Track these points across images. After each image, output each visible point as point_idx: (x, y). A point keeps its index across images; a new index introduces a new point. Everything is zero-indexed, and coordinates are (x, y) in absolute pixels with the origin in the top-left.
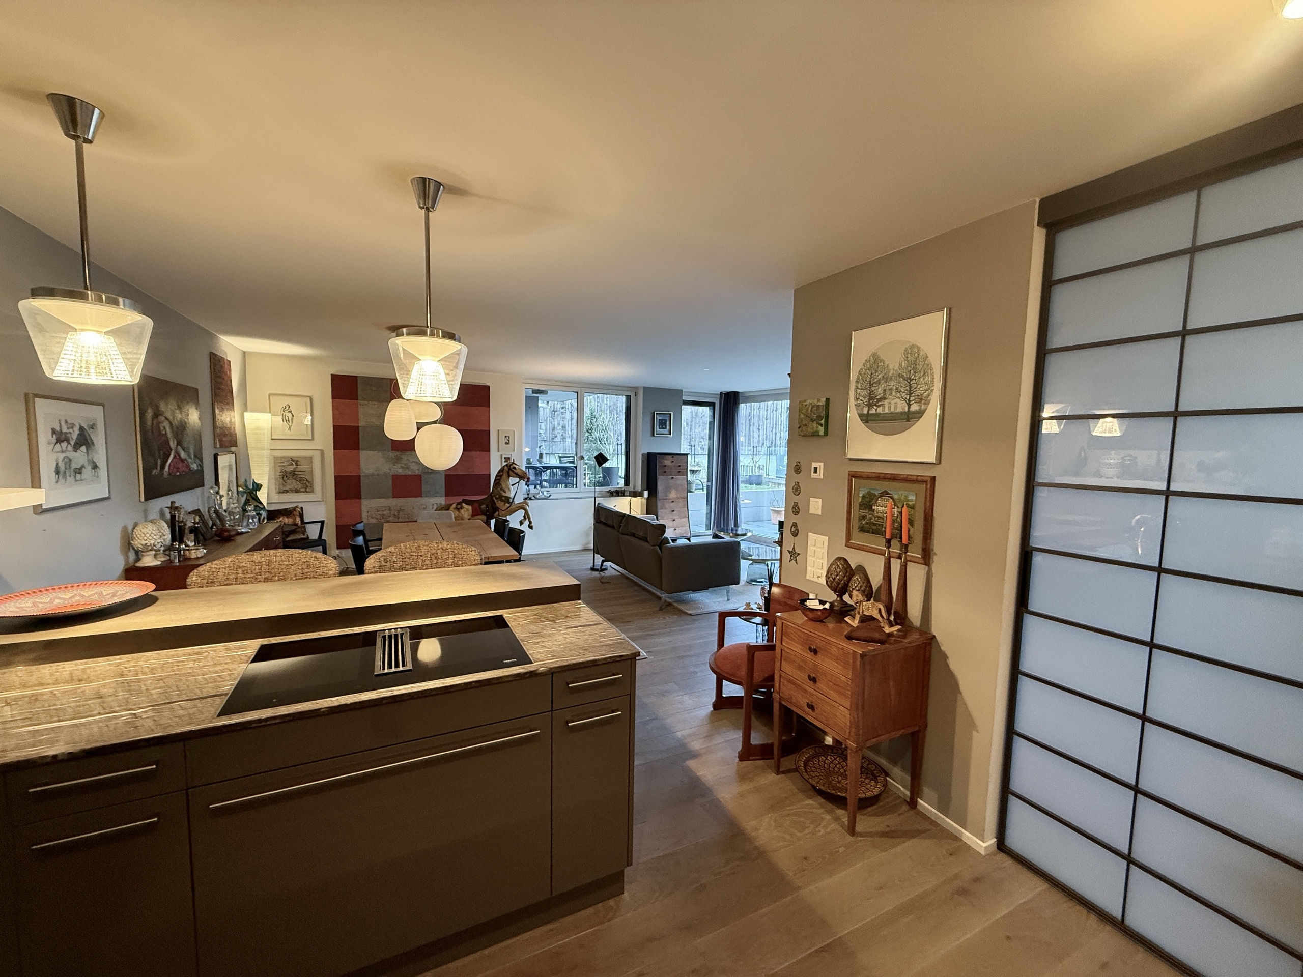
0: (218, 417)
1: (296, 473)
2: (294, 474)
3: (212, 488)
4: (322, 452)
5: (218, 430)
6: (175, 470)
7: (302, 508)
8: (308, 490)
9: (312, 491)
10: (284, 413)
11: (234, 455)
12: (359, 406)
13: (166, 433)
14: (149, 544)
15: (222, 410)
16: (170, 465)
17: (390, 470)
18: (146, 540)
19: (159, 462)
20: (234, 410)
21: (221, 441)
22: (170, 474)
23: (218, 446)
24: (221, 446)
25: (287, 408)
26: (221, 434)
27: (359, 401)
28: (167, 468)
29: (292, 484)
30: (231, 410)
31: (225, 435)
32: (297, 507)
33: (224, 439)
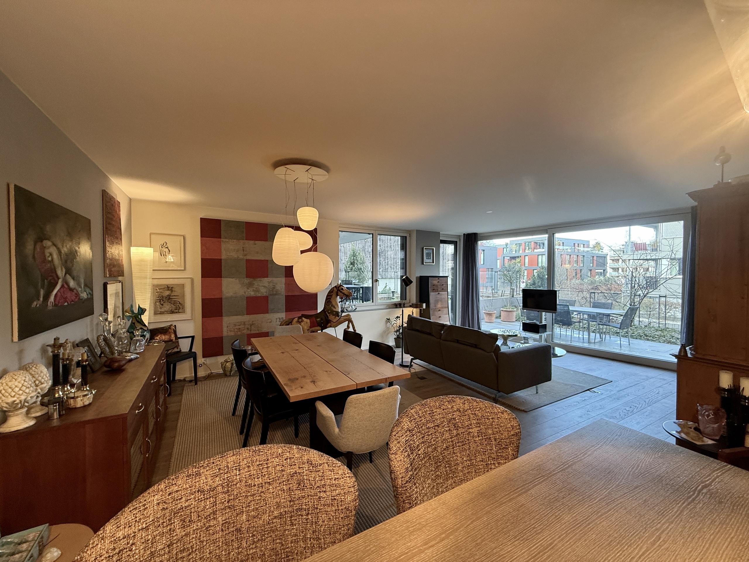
0: (108, 249)
1: (171, 297)
2: (169, 298)
3: (101, 315)
4: (192, 280)
5: (108, 261)
6: (62, 300)
7: (175, 326)
8: (180, 311)
9: (184, 312)
10: (162, 249)
11: (121, 283)
12: (222, 243)
13: (52, 260)
14: (18, 401)
15: (112, 243)
16: (56, 295)
17: (245, 293)
18: (14, 397)
19: (42, 292)
20: (122, 245)
21: (110, 271)
22: (56, 305)
23: (108, 276)
24: (110, 276)
25: (165, 245)
26: (110, 265)
27: (222, 239)
28: (52, 298)
29: (167, 307)
30: (119, 244)
31: (114, 266)
32: (171, 325)
33: (113, 269)
